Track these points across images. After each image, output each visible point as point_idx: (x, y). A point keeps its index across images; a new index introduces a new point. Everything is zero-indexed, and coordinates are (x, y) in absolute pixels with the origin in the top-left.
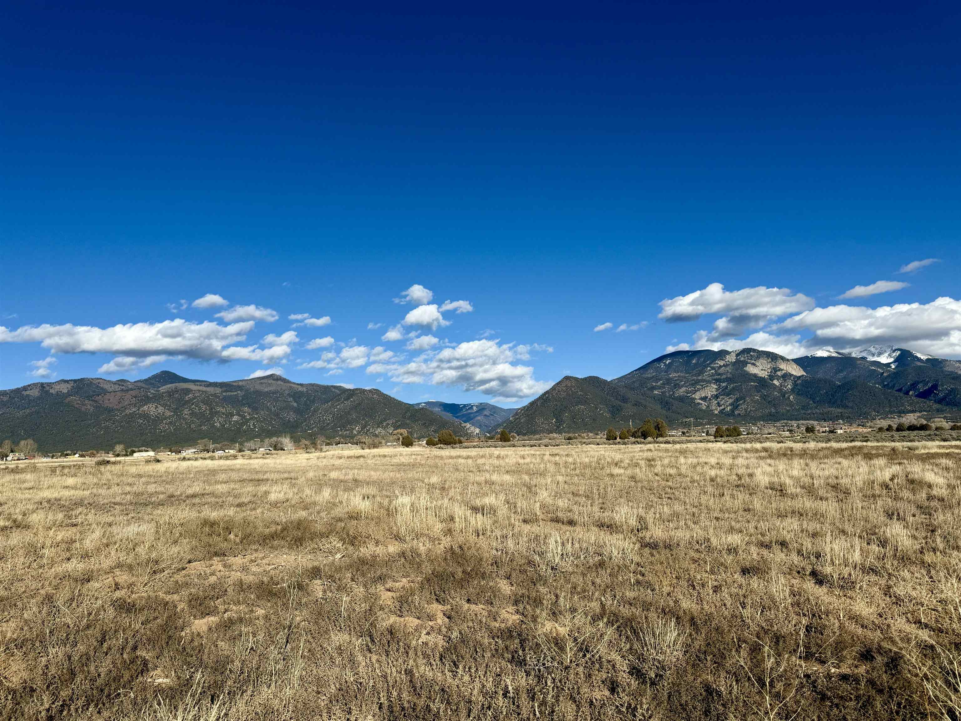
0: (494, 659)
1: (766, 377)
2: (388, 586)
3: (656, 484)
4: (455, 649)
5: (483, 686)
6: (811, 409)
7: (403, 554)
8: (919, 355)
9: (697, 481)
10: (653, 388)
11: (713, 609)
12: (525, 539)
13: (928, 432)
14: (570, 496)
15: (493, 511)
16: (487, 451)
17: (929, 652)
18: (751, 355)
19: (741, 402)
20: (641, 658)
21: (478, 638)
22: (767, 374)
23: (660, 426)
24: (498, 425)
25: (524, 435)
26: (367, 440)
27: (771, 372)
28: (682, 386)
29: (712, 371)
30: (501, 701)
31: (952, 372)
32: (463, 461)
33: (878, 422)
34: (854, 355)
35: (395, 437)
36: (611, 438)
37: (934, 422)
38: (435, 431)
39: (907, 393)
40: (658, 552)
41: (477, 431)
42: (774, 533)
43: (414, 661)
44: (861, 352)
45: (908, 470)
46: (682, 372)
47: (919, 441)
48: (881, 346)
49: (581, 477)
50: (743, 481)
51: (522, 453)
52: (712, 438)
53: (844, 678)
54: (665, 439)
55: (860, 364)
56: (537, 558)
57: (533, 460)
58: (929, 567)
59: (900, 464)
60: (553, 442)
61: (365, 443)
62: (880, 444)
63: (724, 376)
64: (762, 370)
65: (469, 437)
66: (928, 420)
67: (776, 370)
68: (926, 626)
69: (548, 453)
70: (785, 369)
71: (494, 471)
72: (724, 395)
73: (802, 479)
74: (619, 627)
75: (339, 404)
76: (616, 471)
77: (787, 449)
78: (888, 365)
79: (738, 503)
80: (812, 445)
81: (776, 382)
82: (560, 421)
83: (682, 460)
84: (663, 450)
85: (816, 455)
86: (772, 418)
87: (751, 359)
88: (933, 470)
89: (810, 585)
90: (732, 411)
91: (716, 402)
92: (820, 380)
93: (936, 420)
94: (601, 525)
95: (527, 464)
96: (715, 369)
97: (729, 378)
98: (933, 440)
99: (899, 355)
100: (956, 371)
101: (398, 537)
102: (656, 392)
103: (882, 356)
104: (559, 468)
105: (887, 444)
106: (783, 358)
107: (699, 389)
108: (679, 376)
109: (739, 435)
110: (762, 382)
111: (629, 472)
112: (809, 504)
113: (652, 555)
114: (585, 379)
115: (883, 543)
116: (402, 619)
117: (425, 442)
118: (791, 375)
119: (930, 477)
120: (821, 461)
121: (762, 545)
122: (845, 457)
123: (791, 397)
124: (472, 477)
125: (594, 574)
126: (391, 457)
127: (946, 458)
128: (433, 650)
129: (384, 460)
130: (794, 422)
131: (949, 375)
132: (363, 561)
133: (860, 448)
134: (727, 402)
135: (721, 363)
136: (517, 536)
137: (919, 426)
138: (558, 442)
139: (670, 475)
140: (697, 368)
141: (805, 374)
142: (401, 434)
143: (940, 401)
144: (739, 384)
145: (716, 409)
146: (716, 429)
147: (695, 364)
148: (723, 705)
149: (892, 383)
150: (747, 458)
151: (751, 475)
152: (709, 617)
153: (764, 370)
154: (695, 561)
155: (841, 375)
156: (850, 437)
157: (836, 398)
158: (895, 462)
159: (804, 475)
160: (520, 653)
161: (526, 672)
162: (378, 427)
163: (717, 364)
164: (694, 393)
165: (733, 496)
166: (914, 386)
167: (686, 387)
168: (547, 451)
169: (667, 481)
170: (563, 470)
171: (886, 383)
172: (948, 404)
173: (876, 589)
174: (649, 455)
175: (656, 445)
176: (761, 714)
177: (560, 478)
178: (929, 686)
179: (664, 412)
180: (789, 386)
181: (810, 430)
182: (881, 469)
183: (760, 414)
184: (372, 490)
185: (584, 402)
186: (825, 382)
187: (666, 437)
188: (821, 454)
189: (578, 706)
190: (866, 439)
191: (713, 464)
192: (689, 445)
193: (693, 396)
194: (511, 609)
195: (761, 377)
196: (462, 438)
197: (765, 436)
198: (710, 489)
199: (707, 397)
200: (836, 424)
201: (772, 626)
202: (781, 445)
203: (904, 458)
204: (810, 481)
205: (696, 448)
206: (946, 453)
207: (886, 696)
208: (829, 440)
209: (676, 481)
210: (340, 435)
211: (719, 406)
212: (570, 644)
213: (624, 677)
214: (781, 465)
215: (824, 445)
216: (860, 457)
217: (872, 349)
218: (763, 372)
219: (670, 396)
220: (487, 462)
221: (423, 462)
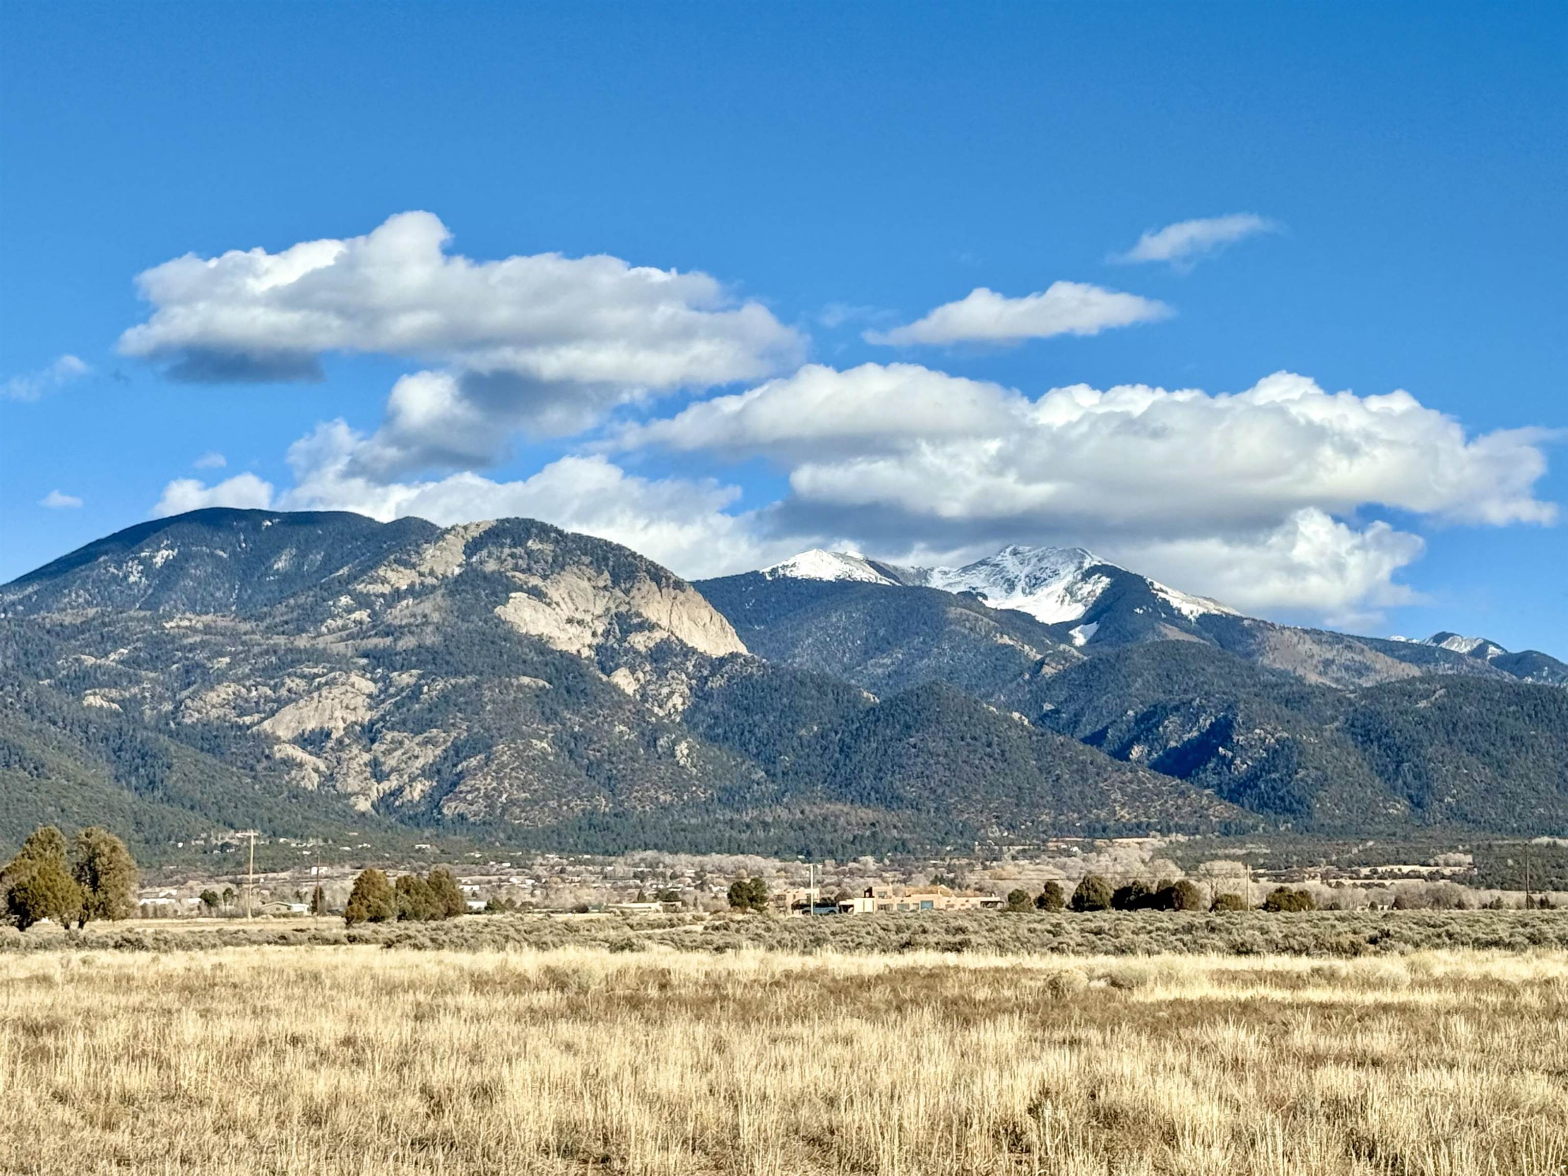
1: (586, 652)
3: (51, 1144)
6: (757, 802)
8: (1175, 599)
9: (247, 1122)
10: (83, 680)
13: (1183, 917)
18: (529, 553)
19: (473, 762)
22: (588, 639)
23: (100, 863)
27: (607, 633)
28: (221, 677)
29: (357, 615)
31: (1282, 674)
33: (1010, 868)
34: (936, 582)
37: (1209, 874)
39: (1122, 753)
44: (965, 569)
45: (1101, 1070)
46: (221, 608)
47: (1149, 953)
48: (1039, 551)
50: (448, 1122)
52: (334, 925)
54: (117, 928)
55: (959, 621)
59: (1074, 1043)
62: (1006, 961)
63: (407, 642)
64: (570, 621)
66: (1189, 865)
67: (626, 623)
70: (664, 623)
72: (402, 725)
73: (696, 1108)
77: (643, 976)
78: (1062, 631)
80: (748, 961)
81: (624, 680)
83: (189, 1025)
84: (104, 979)
85: (761, 1005)
86: (598, 838)
87: (528, 570)
88: (1187, 1072)
90: (434, 801)
91: (366, 757)
92: (799, 681)
93: (1219, 866)
96: (370, 605)
97: (433, 652)
98: (1201, 949)
99: (1104, 592)
100: (1300, 671)
102: (94, 700)
103: (1041, 592)
105: (1034, 961)
106: (658, 575)
107: (293, 698)
108: (207, 630)
109: (450, 913)
118: (688, 652)
119: (1173, 1097)
120: (778, 1031)
122: (872, 1014)
123: (682, 749)
127: (1237, 1023)
130: (684, 857)
131: (1275, 686)
133: (934, 976)
135: (401, 579)
137: (1154, 889)
139: (127, 1099)
140: (294, 595)
141: (742, 649)
144: (471, 679)
145: (364, 793)
146: (359, 882)
147: (285, 578)
149: (1072, 707)
150: (477, 1018)
151: (484, 1094)
153: (580, 623)
155: (883, 663)
156: (899, 930)
157: (856, 758)
158: (1058, 1035)
159: (705, 1089)
163: (384, 581)
164: (273, 713)
166: (1148, 724)
167: (238, 681)
169: (109, 1126)
171: (1048, 707)
172: (1263, 805)
174: (35, 1002)
175: (76, 956)
179: (129, 796)
180: (677, 700)
181: (746, 896)
182: (1002, 1064)
183: (550, 821)
186: (819, 687)
187: (126, 916)
188: (781, 999)
190: (959, 938)
191: (327, 1042)
192: (229, 956)
193: (267, 725)
195: (562, 654)
197: (561, 918)
199: (328, 735)
200: (852, 873)
202: (627, 958)
203: (1091, 1021)
204: (727, 1115)
205: (258, 971)
206: (1239, 1004)
208: (818, 942)
209: (152, 1124)
211: (379, 776)
214: (616, 1047)
215: (794, 961)
216: (927, 1015)
217: (1010, 563)
218: (574, 630)
219: (161, 725)
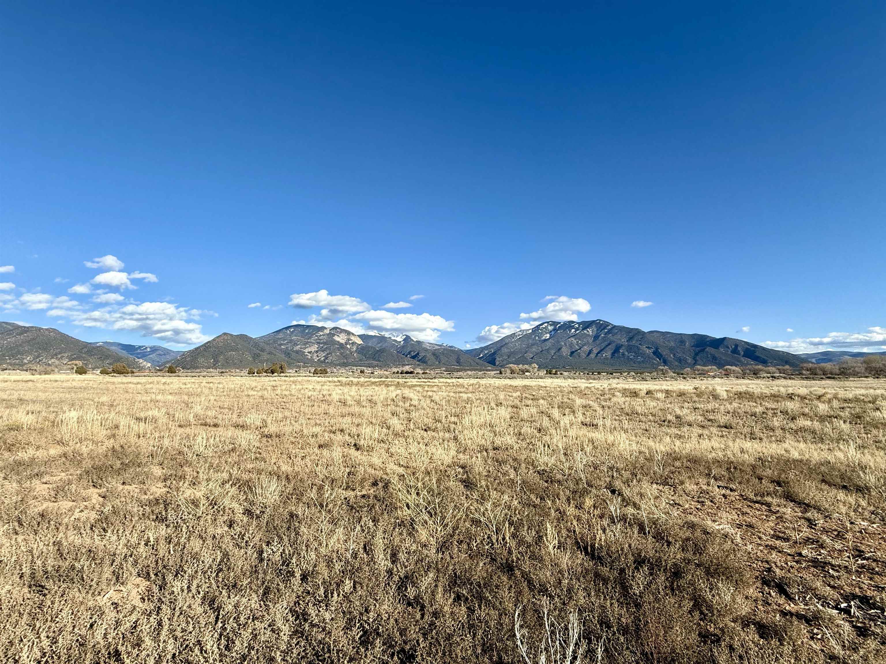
0: (141, 521)
1: (344, 343)
2: (44, 480)
3: (276, 400)
4: (106, 518)
5: (128, 541)
6: (364, 361)
7: (65, 455)
8: (413, 339)
9: (300, 398)
10: (282, 344)
11: (300, 470)
12: (178, 437)
13: (413, 375)
14: (218, 409)
15: (155, 420)
16: (156, 379)
17: (402, 478)
18: (337, 331)
19: (330, 355)
20: (252, 503)
21: (129, 508)
22: (344, 341)
23: (283, 367)
24: (168, 362)
25: (188, 369)
26: (38, 368)
27: (347, 341)
28: (299, 345)
29: (316, 338)
30: (142, 548)
31: (425, 347)
32: (133, 386)
33: (393, 369)
34: (386, 336)
35: (70, 367)
36: (251, 373)
37: (416, 370)
38: (110, 364)
39: (406, 356)
40: (272, 440)
41: (149, 365)
42: (338, 425)
43: (64, 534)
44: (389, 335)
45: (403, 392)
46: (299, 336)
47: (409, 379)
49: (227, 397)
50: (325, 398)
51: (184, 381)
52: (312, 375)
53: (363, 496)
54: (284, 375)
55: (388, 340)
56: (186, 449)
57: (193, 386)
58: (406, 438)
59: (400, 389)
60: (210, 374)
61: (36, 370)
62: (393, 380)
63: (322, 341)
65: (141, 369)
66: (414, 369)
67: (349, 340)
68: (402, 466)
69: (205, 381)
70: (353, 340)
71: (159, 393)
72: (321, 351)
73: (355, 397)
74: (239, 486)
75: (10, 338)
76: (251, 393)
77: (350, 381)
78: (400, 342)
79: (321, 410)
80: (362, 379)
81: (348, 346)
82: (216, 362)
83: (293, 386)
84: (283, 381)
86: (344, 365)
87: (337, 333)
88: (413, 393)
89: (353, 451)
90: (325, 360)
91: (316, 355)
92: (369, 347)
94: (237, 426)
95: (188, 388)
96: (318, 336)
97: (325, 342)
98: (415, 378)
99: (405, 338)
100: (427, 347)
101: (61, 443)
102: (282, 347)
103: (398, 337)
104: (212, 391)
105: (396, 380)
106: (353, 334)
107: (307, 347)
108: (297, 339)
109: (326, 373)
110: (342, 346)
111: (260, 394)
112: (356, 409)
113: (268, 442)
114: (238, 335)
115: (388, 428)
116: (56, 504)
117: (99, 371)
118: (356, 343)
119: (411, 395)
120: (366, 388)
121: (331, 432)
122: (377, 386)
123: (355, 354)
124: (139, 397)
125: (227, 456)
126: (63, 382)
127: (419, 387)
128: (84, 523)
129: (55, 384)
130: (355, 367)
131: (424, 349)
132: (19, 463)
133: (384, 381)
134: (322, 355)
135: (321, 333)
136: (172, 437)
137: (410, 372)
138: (213, 374)
139: (285, 395)
140: (308, 335)
141: (363, 343)
142: (76, 365)
143: (419, 361)
144: (330, 346)
145: (316, 359)
146: (315, 370)
147: (307, 333)
148: (299, 522)
149: (401, 350)
150: (329, 386)
151: (330, 395)
152: (297, 474)
153: (343, 339)
154: (293, 443)
155: (379, 345)
156: (380, 376)
157: (376, 356)
159: (357, 394)
160: (164, 513)
161: (166, 525)
162: (52, 358)
163: (319, 334)
165: (319, 406)
166: (409, 353)
167: (301, 345)
168: (205, 380)
169: (283, 398)
170: (214, 393)
171: (398, 350)
172: (422, 362)
173: (383, 450)
174: (274, 383)
175: (279, 378)
176: (319, 523)
177: (212, 398)
178: (400, 494)
179: (286, 359)
180: (355, 349)
181: (362, 372)
182: (392, 392)
183: (339, 363)
184: (37, 407)
185: (236, 350)
186: (371, 348)
187: (286, 373)
188: (366, 384)
189: (204, 541)
190: (387, 377)
191: (310, 389)
192: (298, 378)
193: (304, 350)
194: (160, 485)
195: (341, 343)
196: (134, 370)
197: (340, 374)
198: (307, 403)
199: (312, 352)
200: (375, 369)
201: (331, 474)
202: (348, 379)
203: (402, 387)
204: (359, 398)
205: (302, 380)
206: (419, 385)
207: (381, 503)
208: (371, 377)
209: (288, 398)
210: (8, 363)
211: (318, 357)
212: (203, 501)
213: (240, 517)
214: (346, 389)
215: (368, 380)
216: (383, 386)
217: (394, 334)
219: (291, 350)
220: (154, 387)
221: (94, 386)
